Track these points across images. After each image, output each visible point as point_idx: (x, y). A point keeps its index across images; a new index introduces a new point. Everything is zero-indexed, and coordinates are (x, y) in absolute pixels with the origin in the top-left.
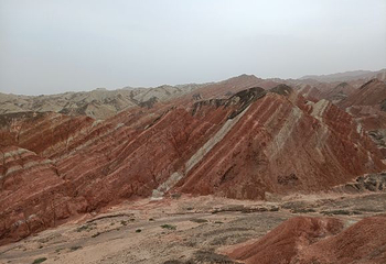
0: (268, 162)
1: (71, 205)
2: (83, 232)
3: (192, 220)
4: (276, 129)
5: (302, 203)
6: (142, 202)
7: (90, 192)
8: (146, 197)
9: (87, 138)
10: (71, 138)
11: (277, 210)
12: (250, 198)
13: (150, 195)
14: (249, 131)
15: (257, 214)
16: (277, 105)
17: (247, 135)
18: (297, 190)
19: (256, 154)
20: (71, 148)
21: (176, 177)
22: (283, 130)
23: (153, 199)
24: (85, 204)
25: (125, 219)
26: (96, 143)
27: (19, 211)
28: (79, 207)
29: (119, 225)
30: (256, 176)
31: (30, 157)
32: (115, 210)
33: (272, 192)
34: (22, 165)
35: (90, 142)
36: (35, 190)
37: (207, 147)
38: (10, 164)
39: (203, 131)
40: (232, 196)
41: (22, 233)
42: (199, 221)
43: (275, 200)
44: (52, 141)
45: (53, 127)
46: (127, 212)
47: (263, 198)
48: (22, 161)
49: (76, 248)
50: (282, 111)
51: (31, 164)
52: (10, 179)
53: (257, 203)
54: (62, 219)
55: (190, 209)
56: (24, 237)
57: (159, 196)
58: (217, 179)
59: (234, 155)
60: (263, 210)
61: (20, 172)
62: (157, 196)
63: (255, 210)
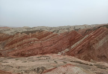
0: (94, 50)
1: (38, 52)
2: (38, 58)
3: (63, 62)
4: (100, 39)
5: (103, 65)
6: (55, 55)
7: (44, 50)
8: (57, 54)
9: (51, 37)
10: (47, 37)
11: (92, 65)
12: (85, 60)
13: (58, 53)
14: (90, 39)
15: (84, 65)
16: (103, 31)
17: (89, 40)
18: (105, 61)
19: (91, 46)
20: (47, 39)
21: (67, 50)
22: (103, 39)
23: (58, 54)
24: (42, 52)
25: (48, 58)
26: (52, 39)
27: (28, 51)
28: (40, 53)
29: (46, 59)
30: (90, 54)
31: (37, 40)
32: (48, 55)
33: (94, 60)
34: (34, 42)
35: (51, 38)
36: (33, 47)
37: (78, 43)
38: (32, 41)
39: (79, 38)
40: (79, 58)
41: (27, 56)
42: (65, 63)
43: (93, 62)
44: (43, 37)
45: (44, 34)
46: (49, 56)
47: (89, 61)
48: (34, 41)
49: (33, 61)
50: (105, 33)
51: (36, 42)
52: (31, 44)
53: (86, 62)
54: (36, 55)
55: (65, 59)
56: (27, 57)
57: (60, 54)
58: (77, 52)
59: (83, 46)
60: (87, 64)
61: (33, 43)
62: (59, 54)
63: (84, 64)
